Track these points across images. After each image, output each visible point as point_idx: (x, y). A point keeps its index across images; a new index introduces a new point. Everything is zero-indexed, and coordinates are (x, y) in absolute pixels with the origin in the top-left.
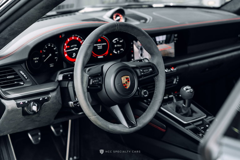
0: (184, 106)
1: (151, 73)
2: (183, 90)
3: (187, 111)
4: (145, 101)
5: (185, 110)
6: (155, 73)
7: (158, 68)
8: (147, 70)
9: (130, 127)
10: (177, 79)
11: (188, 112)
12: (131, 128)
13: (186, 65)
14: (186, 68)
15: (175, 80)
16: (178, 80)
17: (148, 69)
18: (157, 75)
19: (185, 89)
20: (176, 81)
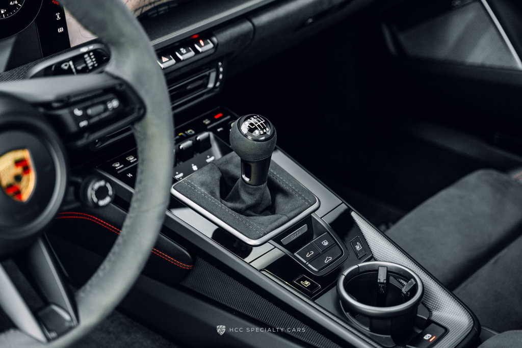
0: (247, 179)
1: (118, 115)
2: (240, 131)
3: (257, 196)
4: (117, 165)
5: (250, 194)
6: (132, 111)
7: (142, 93)
8: (100, 108)
9: (53, 335)
10: (218, 73)
11: (262, 198)
12: (54, 339)
13: (246, 26)
14: (244, 37)
15: (213, 76)
16: (221, 76)
17: (104, 103)
18: (141, 117)
19: (245, 128)
20: (217, 79)
